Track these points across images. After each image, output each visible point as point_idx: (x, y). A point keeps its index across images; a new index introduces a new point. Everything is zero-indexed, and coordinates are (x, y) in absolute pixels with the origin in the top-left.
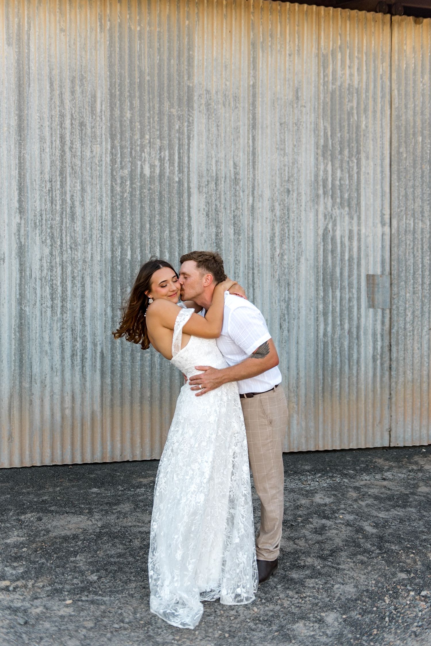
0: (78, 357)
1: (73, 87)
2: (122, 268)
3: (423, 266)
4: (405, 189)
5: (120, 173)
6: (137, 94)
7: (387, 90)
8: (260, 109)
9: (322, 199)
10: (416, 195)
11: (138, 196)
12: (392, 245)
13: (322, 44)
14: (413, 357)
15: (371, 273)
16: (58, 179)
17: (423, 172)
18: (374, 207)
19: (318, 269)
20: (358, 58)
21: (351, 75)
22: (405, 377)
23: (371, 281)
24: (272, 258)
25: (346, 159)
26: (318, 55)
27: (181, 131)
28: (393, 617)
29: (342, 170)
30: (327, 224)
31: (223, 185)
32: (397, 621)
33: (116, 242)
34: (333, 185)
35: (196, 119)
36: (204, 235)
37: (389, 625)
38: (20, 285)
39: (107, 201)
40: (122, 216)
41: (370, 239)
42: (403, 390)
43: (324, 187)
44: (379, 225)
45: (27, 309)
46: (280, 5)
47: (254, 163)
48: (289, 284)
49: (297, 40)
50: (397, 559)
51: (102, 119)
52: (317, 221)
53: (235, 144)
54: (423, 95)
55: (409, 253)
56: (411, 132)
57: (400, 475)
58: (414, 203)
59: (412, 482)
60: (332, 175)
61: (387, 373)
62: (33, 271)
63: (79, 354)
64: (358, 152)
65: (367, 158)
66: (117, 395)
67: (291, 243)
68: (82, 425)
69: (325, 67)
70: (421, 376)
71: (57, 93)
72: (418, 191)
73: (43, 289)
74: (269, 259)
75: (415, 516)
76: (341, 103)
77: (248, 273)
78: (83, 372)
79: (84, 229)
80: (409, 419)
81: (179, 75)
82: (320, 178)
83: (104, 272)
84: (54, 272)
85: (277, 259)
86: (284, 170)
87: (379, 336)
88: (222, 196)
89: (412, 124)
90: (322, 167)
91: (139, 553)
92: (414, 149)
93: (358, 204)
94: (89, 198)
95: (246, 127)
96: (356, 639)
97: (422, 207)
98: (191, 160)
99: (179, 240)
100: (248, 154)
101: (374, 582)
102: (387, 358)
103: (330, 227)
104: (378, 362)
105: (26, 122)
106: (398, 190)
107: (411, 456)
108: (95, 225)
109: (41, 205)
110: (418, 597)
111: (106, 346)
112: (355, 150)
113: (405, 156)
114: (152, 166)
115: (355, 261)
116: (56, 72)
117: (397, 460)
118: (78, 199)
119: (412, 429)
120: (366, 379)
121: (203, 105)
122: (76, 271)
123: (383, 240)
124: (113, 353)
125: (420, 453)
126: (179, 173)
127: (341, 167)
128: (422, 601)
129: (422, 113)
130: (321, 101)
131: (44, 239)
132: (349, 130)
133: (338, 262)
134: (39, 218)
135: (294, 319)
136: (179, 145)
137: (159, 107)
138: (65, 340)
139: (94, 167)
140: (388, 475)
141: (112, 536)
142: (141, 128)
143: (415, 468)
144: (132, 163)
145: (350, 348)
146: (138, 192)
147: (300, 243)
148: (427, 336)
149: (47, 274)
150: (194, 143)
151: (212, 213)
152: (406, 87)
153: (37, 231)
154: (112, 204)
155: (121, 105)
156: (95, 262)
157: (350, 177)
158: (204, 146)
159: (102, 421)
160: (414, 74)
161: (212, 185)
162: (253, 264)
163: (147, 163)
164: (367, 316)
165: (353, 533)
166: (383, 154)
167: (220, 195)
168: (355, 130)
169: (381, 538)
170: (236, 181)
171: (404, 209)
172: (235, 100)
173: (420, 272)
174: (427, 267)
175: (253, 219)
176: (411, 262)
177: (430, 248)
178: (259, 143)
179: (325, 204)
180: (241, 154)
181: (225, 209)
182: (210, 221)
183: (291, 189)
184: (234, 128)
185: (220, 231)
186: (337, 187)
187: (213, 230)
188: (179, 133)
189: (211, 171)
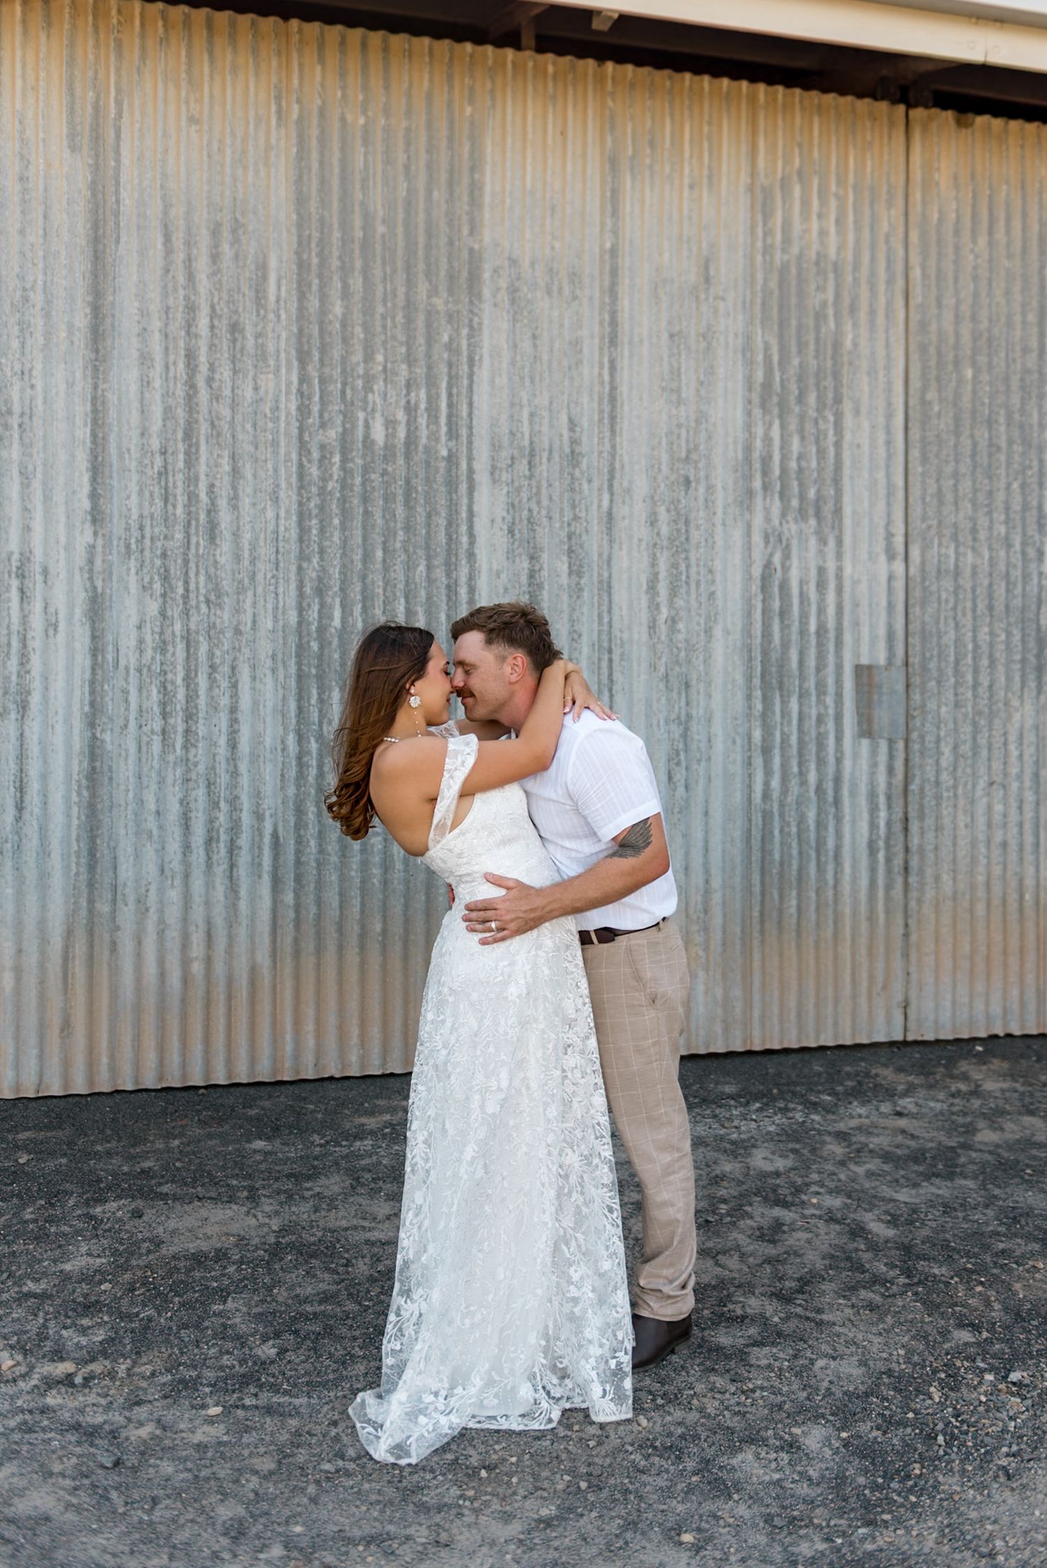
0: (222, 845)
1: (216, 246)
2: (322, 647)
3: (976, 647)
4: (938, 481)
5: (320, 437)
6: (358, 264)
7: (899, 267)
8: (626, 302)
9: (759, 500)
10: (961, 493)
11: (358, 488)
12: (911, 602)
13: (761, 163)
14: (955, 844)
15: (865, 661)
16: (181, 447)
17: (975, 445)
18: (871, 520)
19: (750, 651)
20: (837, 196)
21: (823, 233)
22: (937, 888)
23: (865, 679)
24: (652, 627)
25: (812, 413)
26: (751, 189)
27: (455, 346)
28: (952, 1434)
29: (803, 438)
30: (771, 555)
31: (544, 467)
32: (964, 1444)
33: (308, 590)
34: (784, 470)
35: (486, 322)
36: (503, 576)
37: (946, 1453)
38: (92, 682)
39: (289, 497)
40: (322, 530)
41: (863, 587)
42: (933, 916)
43: (765, 472)
44: (883, 558)
45: (107, 737)
46: (670, 78)
47: (613, 418)
48: (687, 685)
49: (706, 154)
50: (947, 1299)
51: (279, 317)
52: (748, 547)
53: (572, 378)
54: (975, 278)
55: (946, 619)
56: (950, 357)
57: (932, 1104)
58: (957, 509)
59: (961, 1120)
60: (782, 448)
61: (899, 881)
62: (122, 651)
63: (223, 837)
64: (838, 400)
65: (857, 412)
66: (309, 929)
67: (693, 596)
68: (230, 998)
69: (767, 215)
70: (973, 887)
71: (180, 256)
72: (966, 486)
73: (145, 694)
74: (644, 629)
75: (975, 1198)
76: (801, 294)
77: (600, 658)
78: (231, 877)
79: (238, 558)
80: (946, 979)
81: (450, 224)
82: (756, 455)
83: (280, 656)
84: (169, 655)
85: (663, 629)
86: (679, 436)
87: (882, 800)
88: (544, 491)
89: (952, 341)
90: (759, 431)
91: (368, 1291)
92: (958, 395)
93: (838, 511)
94: (249, 490)
95: (597, 341)
96: (876, 1487)
97: (973, 519)
98: (476, 412)
99: (448, 587)
100: (601, 399)
101: (902, 1352)
102: (899, 848)
103: (777, 560)
104: (881, 856)
105: (109, 320)
106: (923, 482)
107: (951, 1063)
108: (262, 551)
109: (141, 505)
110: (1002, 1386)
111: (285, 821)
112: (830, 395)
113: (936, 408)
114: (390, 424)
115: (832, 635)
116: (178, 211)
117: (924, 1069)
118: (224, 493)
119: (954, 1002)
120: (854, 892)
121: (503, 291)
122: (218, 653)
123: (890, 590)
124: (299, 836)
125: (971, 1054)
126: (451, 439)
127: (801, 431)
128: (1013, 1394)
129: (974, 318)
130: (759, 288)
131: (147, 580)
132: (817, 351)
133: (794, 637)
134: (136, 533)
135: (699, 761)
136: (450, 377)
137: (407, 294)
138: (192, 805)
139: (260, 423)
140: (907, 1103)
141: (306, 1253)
142: (366, 340)
143: (963, 1087)
144: (345, 416)
145: (820, 825)
146: (358, 480)
147: (712, 595)
148: (985, 800)
149: (153, 658)
150: (483, 374)
151: (522, 528)
152: (939, 261)
153: (133, 564)
154: (300, 504)
155: (321, 288)
156: (262, 633)
157: (821, 453)
158: (505, 380)
159: (274, 987)
160: (957, 233)
161: (522, 467)
162: (610, 640)
163: (378, 415)
164: (856, 756)
165: (845, 1239)
166: (889, 404)
167: (539, 488)
168: (830, 352)
169: (907, 1249)
170: (574, 458)
171: (935, 522)
172: (572, 282)
173: (969, 660)
174: (985, 648)
175: (611, 541)
176: (949, 638)
177: (991, 608)
178: (624, 376)
179: (767, 510)
180: (585, 400)
181: (550, 518)
182: (517, 544)
183: (692, 478)
184: (571, 343)
185: (538, 567)
186: (793, 476)
187: (525, 564)
188: (451, 351)
189: (519, 435)
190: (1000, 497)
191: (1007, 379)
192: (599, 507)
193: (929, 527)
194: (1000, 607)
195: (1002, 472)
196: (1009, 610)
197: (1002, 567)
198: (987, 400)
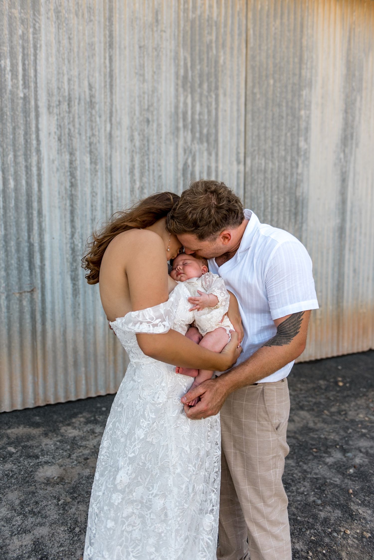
3: (272, 204)
4: (258, 130)
7: (244, 28)
8: (117, 26)
9: (181, 133)
10: (267, 136)
12: (247, 183)
17: (273, 115)
18: (230, 145)
21: (211, 6)
24: (132, 191)
25: (205, 93)
27: (26, 38)
29: (201, 105)
30: (187, 159)
31: (76, 108)
34: (193, 119)
35: (43, 26)
36: (56, 163)
41: (227, 176)
43: (185, 119)
44: (235, 163)
47: (111, 86)
52: (177, 155)
53: (90, 63)
54: (275, 39)
55: (260, 192)
56: (264, 73)
58: (266, 143)
60: (192, 108)
64: (217, 88)
65: (225, 95)
67: (151, 176)
72: (269, 132)
74: (128, 192)
76: (201, 34)
77: (107, 206)
82: (180, 110)
85: (137, 192)
86: (144, 98)
88: (76, 120)
89: (265, 66)
90: (182, 99)
92: (267, 91)
93: (216, 140)
95: (102, 45)
97: (272, 148)
98: (39, 75)
99: (26, 167)
100: (105, 75)
103: (189, 161)
106: (252, 130)
112: (213, 85)
113: (258, 96)
121: (52, 11)
123: (238, 178)
126: (25, 88)
127: (200, 101)
129: (274, 57)
130: (181, 28)
132: (208, 63)
136: (23, 54)
147: (160, 177)
150: (42, 55)
151: (65, 138)
152: (260, 28)
157: (209, 112)
158: (54, 59)
160: (268, 16)
161: (65, 106)
162: (112, 197)
166: (239, 93)
167: (74, 118)
168: (213, 65)
170: (91, 104)
171: (256, 148)
172: (89, 12)
173: (269, 209)
174: (275, 205)
175: (111, 148)
176: (262, 200)
177: (278, 187)
178: (117, 64)
179: (185, 138)
180: (97, 75)
181: (80, 134)
182: (63, 146)
183: (150, 119)
184: (89, 44)
185: (74, 159)
186: (197, 122)
187: (67, 157)
188: (23, 40)
189: (62, 90)
190: (283, 138)
191: (286, 87)
192: (105, 130)
193: (254, 150)
194: (281, 187)
195: (284, 128)
196: (285, 188)
197: (283, 170)
198: (278, 95)
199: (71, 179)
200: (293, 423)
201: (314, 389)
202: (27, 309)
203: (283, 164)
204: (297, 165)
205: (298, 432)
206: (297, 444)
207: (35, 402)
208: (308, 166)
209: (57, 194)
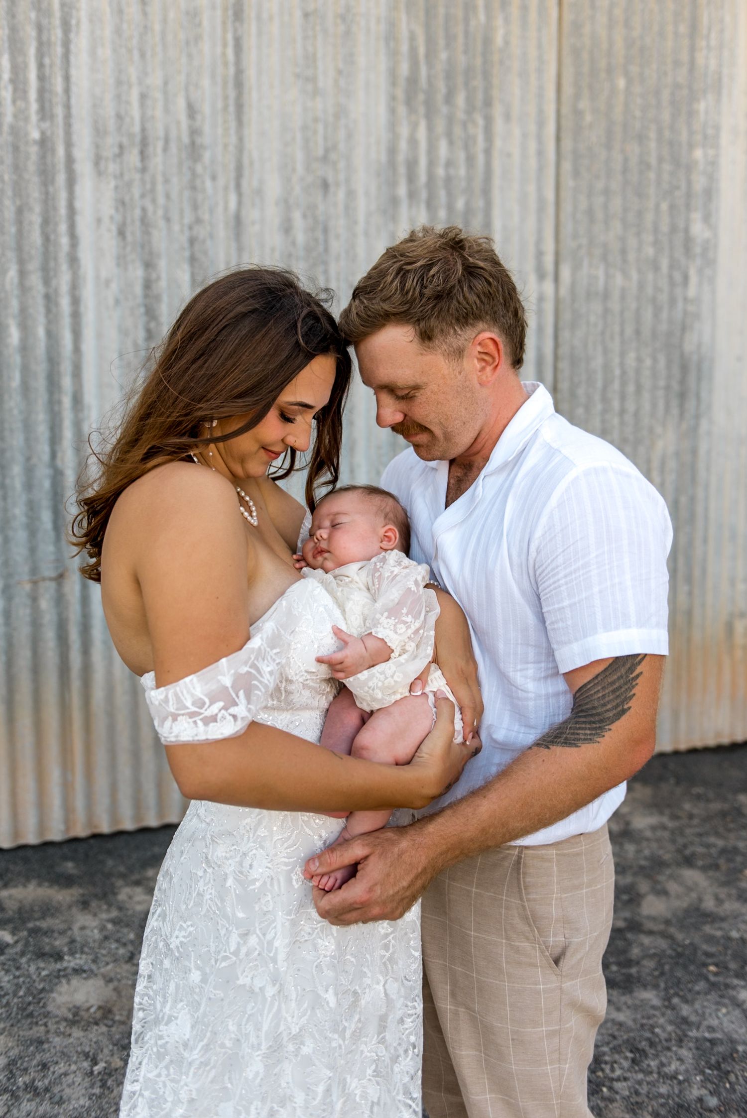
3: (624, 373)
4: (588, 197)
10: (611, 211)
12: (561, 324)
17: (626, 160)
18: (522, 236)
25: (460, 115)
27: (44, 5)
29: (451, 143)
31: (159, 160)
34: (430, 177)
36: (114, 286)
43: (411, 178)
44: (533, 277)
47: (239, 107)
53: (190, 56)
55: (594, 344)
56: (603, 64)
58: (607, 229)
60: (428, 152)
64: (488, 103)
65: (507, 117)
72: (616, 204)
82: (401, 158)
86: (315, 132)
88: (160, 188)
89: (604, 47)
90: (404, 131)
92: (609, 106)
95: (219, 13)
97: (623, 240)
98: (74, 89)
99: (47, 297)
100: (225, 83)
106: (574, 197)
112: (480, 96)
113: (588, 118)
126: (43, 118)
127: (449, 135)
129: (627, 24)
132: (466, 44)
136: (40, 43)
150: (81, 42)
151: (134, 231)
157: (470, 160)
158: (109, 52)
161: (133, 157)
166: (541, 112)
167: (154, 183)
168: (479, 48)
170: (194, 150)
171: (584, 241)
173: (616, 386)
174: (631, 374)
175: (240, 249)
176: (598, 362)
177: (638, 332)
178: (251, 58)
180: (206, 82)
181: (168, 220)
182: (129, 249)
183: (331, 179)
184: (187, 13)
185: (154, 276)
186: (440, 183)
187: (137, 273)
188: (39, 10)
189: (128, 120)
190: (649, 217)
191: (657, 93)
192: (226, 208)
193: (579, 247)
194: (646, 332)
195: (652, 191)
196: (654, 334)
197: (650, 291)
198: (638, 113)
199: (148, 323)
200: (664, 898)
201: (723, 814)
202: (49, 617)
203: (650, 276)
204: (686, 278)
205: (674, 921)
206: (669, 952)
207: (68, 829)
208: (712, 280)
209: (115, 356)
